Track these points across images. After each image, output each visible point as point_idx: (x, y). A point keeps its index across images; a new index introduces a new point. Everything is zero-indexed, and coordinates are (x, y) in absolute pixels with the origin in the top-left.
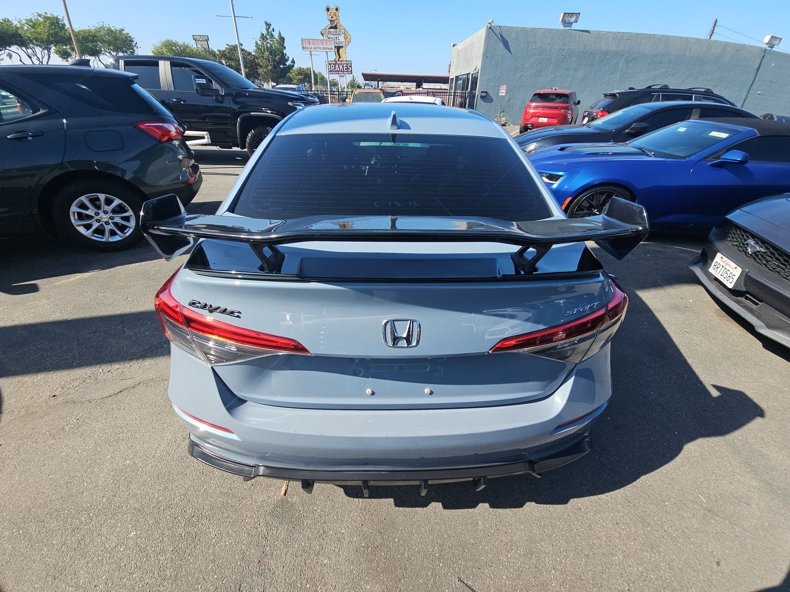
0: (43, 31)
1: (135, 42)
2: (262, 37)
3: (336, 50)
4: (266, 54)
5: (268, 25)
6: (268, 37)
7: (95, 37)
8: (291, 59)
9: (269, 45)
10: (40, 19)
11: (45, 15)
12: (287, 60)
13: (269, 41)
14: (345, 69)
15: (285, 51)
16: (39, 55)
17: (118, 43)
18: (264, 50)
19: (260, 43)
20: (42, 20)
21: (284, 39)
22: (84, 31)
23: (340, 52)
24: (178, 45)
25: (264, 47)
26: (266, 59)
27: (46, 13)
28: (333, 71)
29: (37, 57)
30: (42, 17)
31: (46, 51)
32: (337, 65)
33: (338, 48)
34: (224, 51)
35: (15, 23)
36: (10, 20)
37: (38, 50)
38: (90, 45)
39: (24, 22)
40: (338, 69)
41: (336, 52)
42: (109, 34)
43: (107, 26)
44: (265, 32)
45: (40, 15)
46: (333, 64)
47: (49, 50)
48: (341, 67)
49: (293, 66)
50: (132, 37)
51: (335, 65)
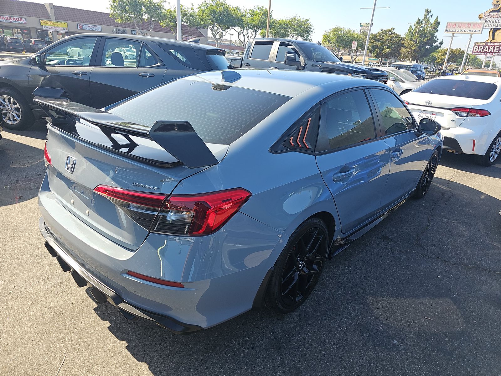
0: (257, 19)
1: (312, 29)
2: (417, 22)
3: (491, 32)
4: (416, 36)
5: (428, 12)
6: (424, 22)
7: (288, 25)
8: (439, 41)
9: (421, 29)
10: (258, 10)
11: (262, 8)
12: (435, 42)
13: (423, 25)
14: (496, 50)
15: (436, 34)
16: (250, 35)
17: (301, 29)
18: (415, 33)
19: (413, 27)
20: (259, 11)
21: (439, 23)
22: (282, 21)
23: (496, 34)
24: (343, 31)
25: (416, 31)
26: (414, 41)
27: (263, 7)
28: (480, 52)
29: (248, 36)
30: (260, 9)
31: (254, 33)
32: (487, 47)
33: (494, 31)
34: (376, 34)
35: (243, 11)
36: (240, 9)
37: (250, 31)
38: (283, 30)
39: (248, 11)
40: (487, 51)
41: (491, 34)
42: (298, 24)
43: (299, 17)
44: (422, 18)
45: (258, 8)
46: (483, 45)
47: (256, 32)
48: (491, 49)
49: (440, 46)
50: (312, 26)
51: (484, 46)
